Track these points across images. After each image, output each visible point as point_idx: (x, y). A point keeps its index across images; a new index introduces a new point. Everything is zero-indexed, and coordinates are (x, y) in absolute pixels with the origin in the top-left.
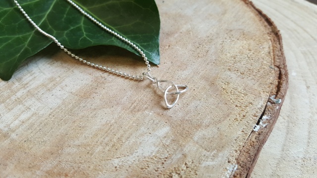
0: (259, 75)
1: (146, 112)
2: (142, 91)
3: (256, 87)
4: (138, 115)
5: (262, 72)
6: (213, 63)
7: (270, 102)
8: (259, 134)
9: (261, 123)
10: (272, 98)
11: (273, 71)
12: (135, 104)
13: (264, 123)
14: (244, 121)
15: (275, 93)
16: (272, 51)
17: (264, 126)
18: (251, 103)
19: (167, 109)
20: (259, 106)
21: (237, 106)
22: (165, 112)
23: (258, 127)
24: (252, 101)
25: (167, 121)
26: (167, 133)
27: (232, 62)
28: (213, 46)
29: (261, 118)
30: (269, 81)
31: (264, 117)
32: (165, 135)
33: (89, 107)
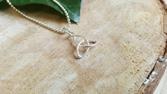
0: (152, 39)
1: (61, 59)
2: (62, 42)
3: (149, 47)
4: (55, 61)
5: (154, 36)
6: (119, 26)
7: (159, 60)
8: (148, 87)
9: (150, 77)
10: (161, 57)
11: (163, 37)
13: (153, 78)
14: (138, 75)
15: (163, 54)
16: (162, 21)
17: (153, 80)
18: (145, 60)
19: (78, 58)
20: (151, 64)
21: (133, 62)
22: (76, 61)
23: (148, 81)
24: (145, 59)
25: (76, 69)
26: (74, 79)
27: (134, 26)
28: (121, 13)
29: (151, 73)
30: (159, 44)
31: (154, 73)
32: (72, 81)
33: (19, 50)
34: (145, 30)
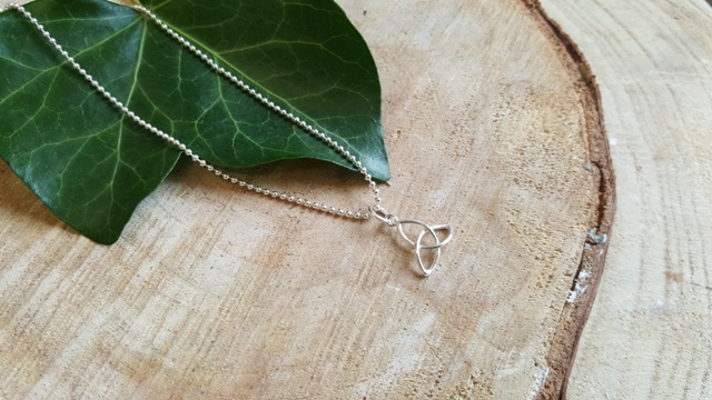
0: (567, 189)
1: (389, 286)
3: (564, 215)
5: (571, 181)
7: (588, 242)
8: (576, 307)
9: (577, 286)
10: (592, 233)
11: (590, 178)
12: (365, 272)
13: (582, 286)
14: (552, 288)
15: (596, 224)
16: (585, 129)
17: (583, 290)
18: (559, 250)
19: (422, 277)
20: (573, 255)
21: (537, 258)
22: (421, 284)
23: (574, 293)
24: (560, 246)
25: (428, 302)
26: (433, 326)
27: (520, 163)
29: (577, 277)
30: (585, 200)
31: (583, 274)
32: (430, 330)
33: (287, 286)
34: (548, 170)
